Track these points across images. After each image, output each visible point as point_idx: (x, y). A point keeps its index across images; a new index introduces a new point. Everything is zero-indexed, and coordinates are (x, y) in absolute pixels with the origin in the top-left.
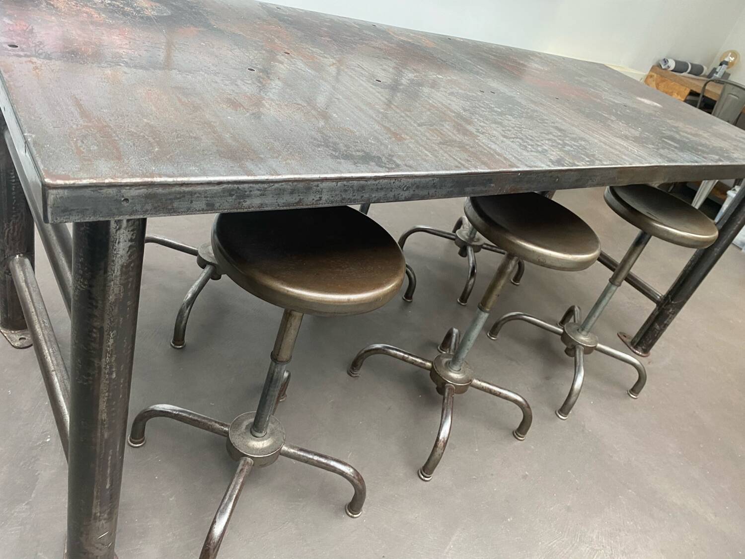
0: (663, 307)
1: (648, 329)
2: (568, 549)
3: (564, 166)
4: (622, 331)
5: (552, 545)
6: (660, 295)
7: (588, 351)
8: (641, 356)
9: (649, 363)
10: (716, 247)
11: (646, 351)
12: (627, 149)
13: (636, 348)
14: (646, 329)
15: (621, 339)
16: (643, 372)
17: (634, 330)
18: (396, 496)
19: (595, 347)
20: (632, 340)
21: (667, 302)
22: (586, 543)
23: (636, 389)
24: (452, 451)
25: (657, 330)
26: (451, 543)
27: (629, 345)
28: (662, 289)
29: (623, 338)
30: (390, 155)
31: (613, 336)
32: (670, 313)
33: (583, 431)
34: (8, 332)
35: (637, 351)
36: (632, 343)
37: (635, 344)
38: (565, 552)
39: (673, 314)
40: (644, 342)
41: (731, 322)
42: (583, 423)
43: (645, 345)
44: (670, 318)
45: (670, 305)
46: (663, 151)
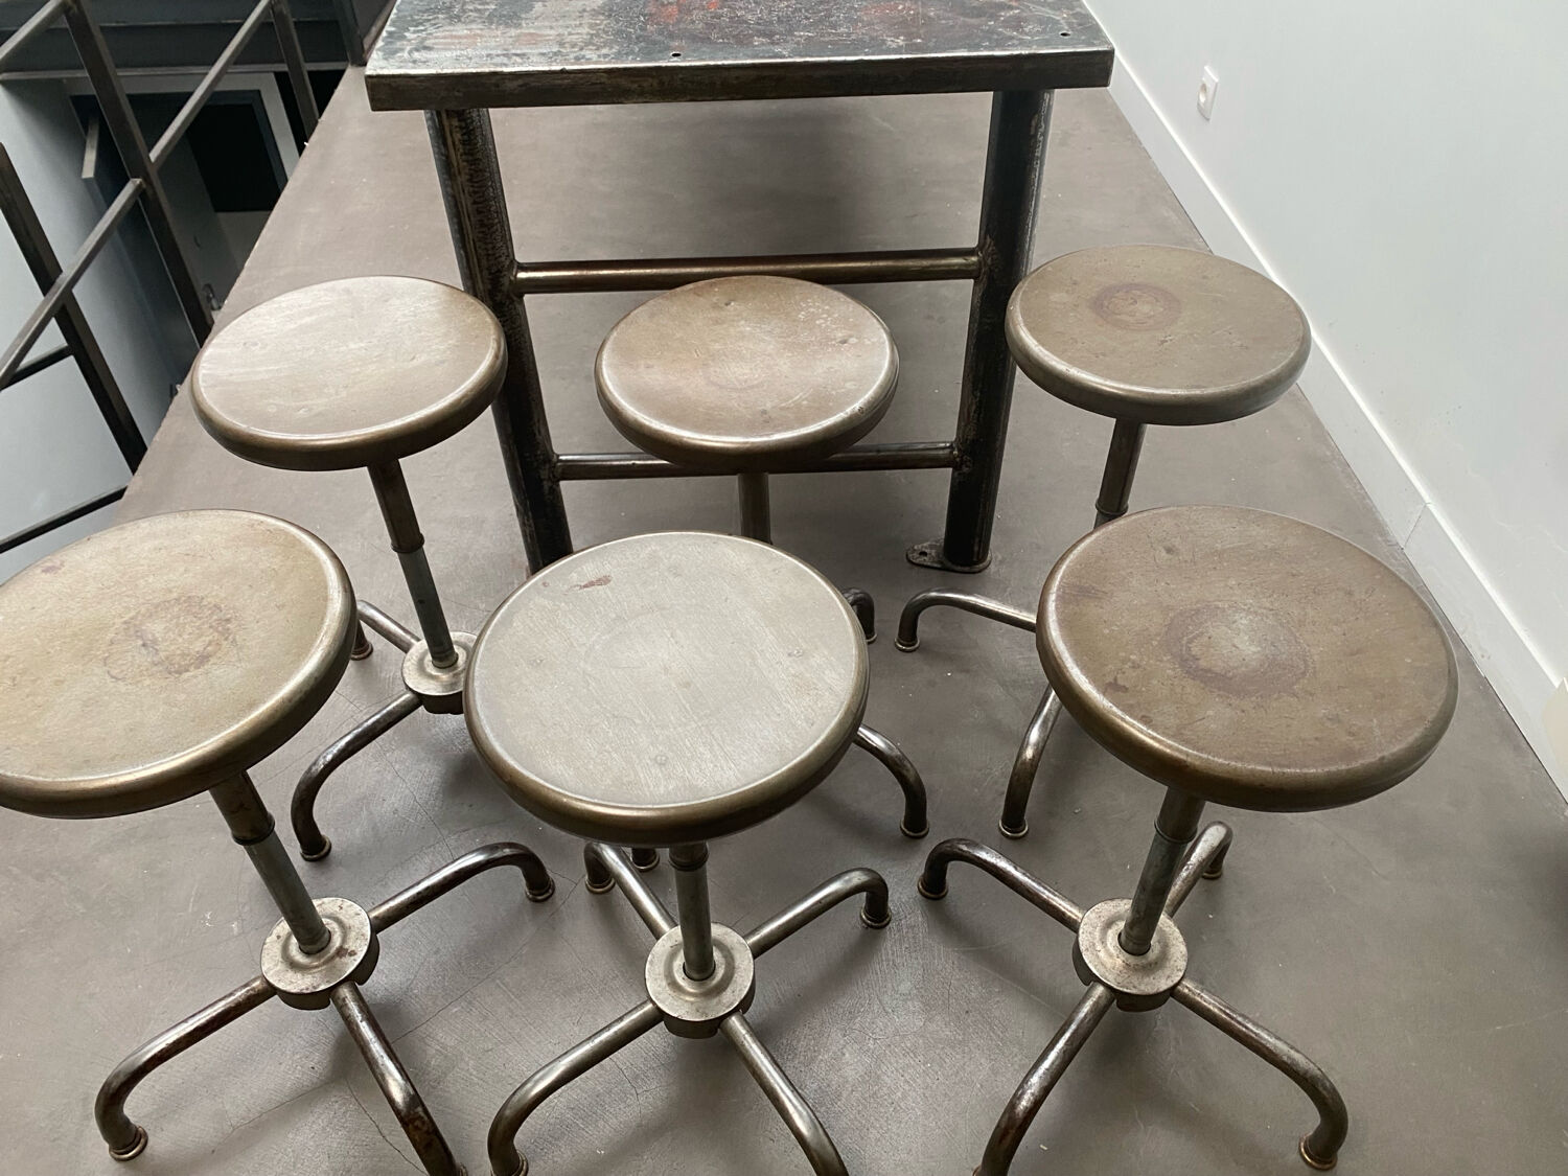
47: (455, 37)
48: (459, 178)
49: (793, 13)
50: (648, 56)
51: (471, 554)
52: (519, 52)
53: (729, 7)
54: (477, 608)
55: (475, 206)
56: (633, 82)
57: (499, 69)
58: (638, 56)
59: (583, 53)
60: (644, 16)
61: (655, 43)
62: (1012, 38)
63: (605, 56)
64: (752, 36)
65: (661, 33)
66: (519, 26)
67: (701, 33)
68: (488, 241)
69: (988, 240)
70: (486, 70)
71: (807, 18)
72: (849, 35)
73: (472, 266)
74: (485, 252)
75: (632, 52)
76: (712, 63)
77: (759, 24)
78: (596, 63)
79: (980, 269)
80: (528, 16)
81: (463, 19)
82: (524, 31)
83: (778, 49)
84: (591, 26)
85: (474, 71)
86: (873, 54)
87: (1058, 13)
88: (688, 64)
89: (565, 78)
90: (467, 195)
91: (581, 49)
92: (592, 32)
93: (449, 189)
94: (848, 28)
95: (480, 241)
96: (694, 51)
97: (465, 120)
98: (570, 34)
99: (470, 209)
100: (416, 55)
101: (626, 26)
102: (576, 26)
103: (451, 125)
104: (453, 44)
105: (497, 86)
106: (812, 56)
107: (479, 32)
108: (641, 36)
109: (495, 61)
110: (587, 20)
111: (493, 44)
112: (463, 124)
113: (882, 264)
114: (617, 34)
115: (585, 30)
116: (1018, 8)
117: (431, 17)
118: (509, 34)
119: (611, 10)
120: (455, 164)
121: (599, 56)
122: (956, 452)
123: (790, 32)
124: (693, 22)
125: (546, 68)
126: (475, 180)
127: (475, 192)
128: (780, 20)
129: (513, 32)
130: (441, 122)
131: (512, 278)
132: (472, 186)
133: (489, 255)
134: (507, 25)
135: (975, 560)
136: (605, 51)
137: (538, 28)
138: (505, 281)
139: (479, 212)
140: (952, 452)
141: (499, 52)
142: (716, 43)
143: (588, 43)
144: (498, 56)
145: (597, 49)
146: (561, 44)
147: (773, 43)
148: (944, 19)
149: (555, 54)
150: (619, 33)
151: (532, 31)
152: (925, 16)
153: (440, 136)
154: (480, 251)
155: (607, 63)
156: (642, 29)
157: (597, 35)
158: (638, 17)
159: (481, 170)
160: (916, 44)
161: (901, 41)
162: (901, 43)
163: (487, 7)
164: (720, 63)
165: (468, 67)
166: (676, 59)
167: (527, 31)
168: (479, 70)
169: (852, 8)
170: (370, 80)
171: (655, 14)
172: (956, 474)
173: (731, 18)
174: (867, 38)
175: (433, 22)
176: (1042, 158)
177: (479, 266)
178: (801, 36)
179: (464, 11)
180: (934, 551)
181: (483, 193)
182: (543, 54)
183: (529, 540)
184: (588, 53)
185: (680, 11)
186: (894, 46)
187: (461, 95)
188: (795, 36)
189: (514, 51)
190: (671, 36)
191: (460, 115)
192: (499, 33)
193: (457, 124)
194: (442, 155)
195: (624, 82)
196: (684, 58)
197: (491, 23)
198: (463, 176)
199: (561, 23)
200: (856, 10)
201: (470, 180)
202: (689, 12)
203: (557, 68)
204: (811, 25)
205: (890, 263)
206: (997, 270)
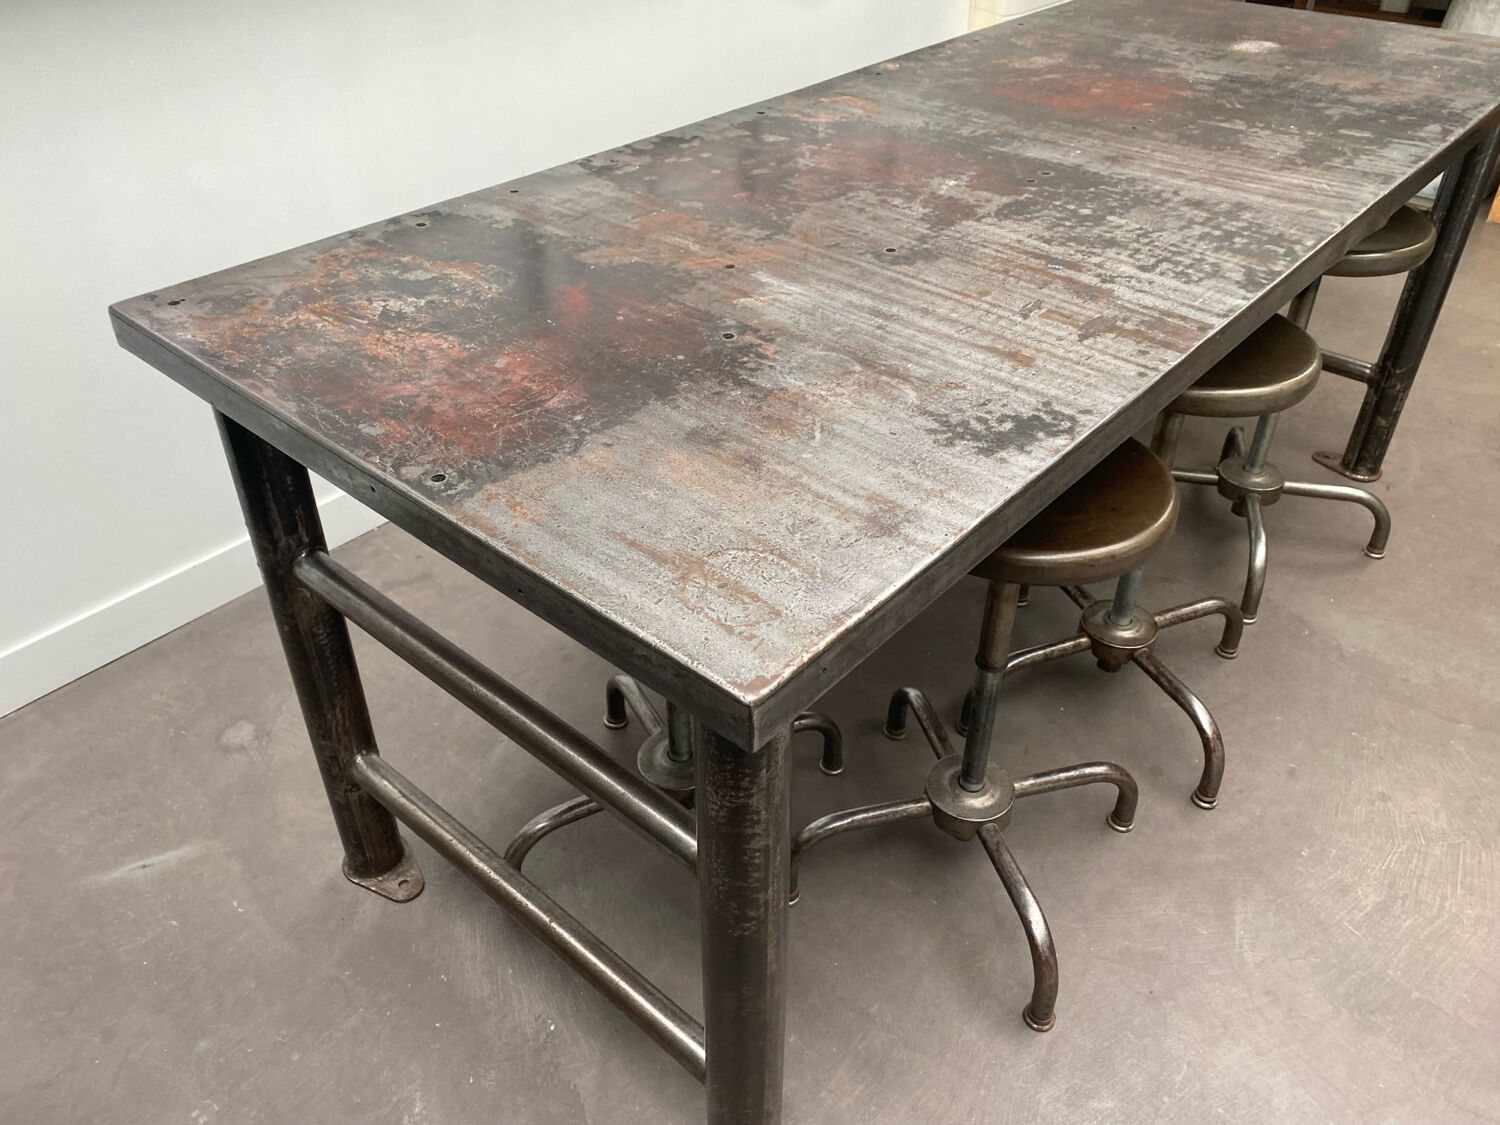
0: (1382, 385)
1: (1368, 434)
2: (1415, 861)
3: (1263, 285)
4: (1318, 450)
5: (1388, 866)
6: (1369, 366)
7: (1270, 498)
8: (1368, 481)
9: (1388, 488)
10: (1445, 252)
11: (1374, 470)
12: (1309, 189)
13: (1355, 470)
14: (1363, 433)
15: (1322, 464)
16: (1382, 509)
17: (1339, 440)
18: (1116, 889)
19: (1281, 488)
20: (1344, 460)
21: (1387, 373)
22: (1438, 841)
23: (1377, 541)
24: (1160, 778)
25: (1385, 428)
26: (1237, 928)
27: (1339, 469)
28: (1368, 356)
29: (1326, 461)
30: (1044, 404)
31: (1306, 463)
32: (1399, 392)
33: (1342, 656)
34: (374, 881)
35: (1359, 477)
36: (1345, 464)
37: (1352, 466)
38: (1413, 868)
39: (1404, 392)
40: (1367, 455)
41: (1484, 352)
42: (1335, 643)
43: (1370, 460)
44: (1402, 400)
45: (1394, 379)
46: (1362, 163)
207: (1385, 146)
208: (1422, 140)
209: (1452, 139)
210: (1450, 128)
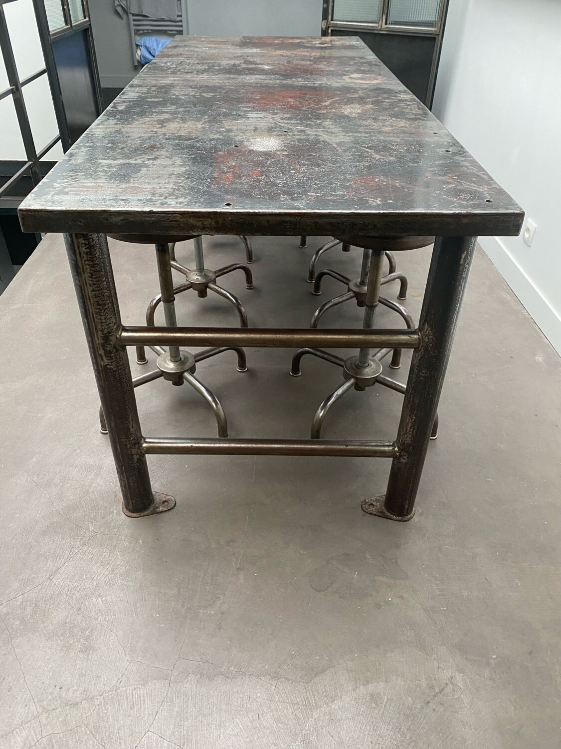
46: (145, 90)
47: (85, 187)
48: (83, 275)
49: (307, 180)
50: (209, 203)
51: (91, 490)
52: (124, 198)
53: (266, 175)
54: (88, 529)
55: (94, 293)
56: (198, 221)
57: (108, 209)
58: (202, 204)
59: (166, 200)
60: (210, 179)
61: (215, 196)
62: (453, 202)
63: (181, 203)
64: (279, 194)
65: (220, 189)
66: (129, 182)
67: (246, 191)
68: (102, 314)
69: (426, 326)
70: (99, 209)
71: (316, 184)
72: (344, 196)
73: (91, 328)
74: (100, 321)
75: (199, 201)
76: (251, 211)
77: (284, 187)
78: (173, 207)
79: (419, 343)
80: (136, 175)
81: (93, 176)
82: (131, 185)
83: (296, 204)
84: (175, 183)
85: (91, 209)
86: (360, 209)
87: (481, 187)
88: (235, 211)
89: (152, 217)
90: (88, 286)
91: (166, 198)
92: (175, 187)
93: (77, 281)
94: (343, 191)
95: (96, 314)
96: (240, 203)
97: (88, 240)
98: (160, 188)
99: (90, 295)
100: (56, 197)
101: (198, 185)
102: (165, 183)
103: (78, 242)
104: (83, 191)
105: (107, 219)
106: (319, 209)
107: (102, 184)
108: (206, 191)
109: (107, 203)
110: (173, 179)
111: (109, 192)
112: (86, 242)
113: (355, 337)
114: (191, 189)
115: (171, 186)
116: (454, 184)
117: (73, 175)
118: (121, 187)
119: (190, 174)
120: (81, 266)
121: (177, 203)
122: (396, 449)
123: (305, 193)
124: (242, 184)
125: (140, 210)
126: (94, 277)
127: (94, 284)
128: (298, 185)
129: (124, 185)
130: (72, 241)
131: (118, 336)
132: (92, 281)
133: (102, 323)
134: (121, 181)
135: (405, 513)
136: (181, 200)
137: (140, 183)
138: (113, 338)
139: (96, 296)
140: (394, 449)
141: (111, 198)
142: (255, 198)
143: (171, 194)
144: (110, 200)
145: (176, 199)
146: (153, 194)
147: (293, 199)
148: (406, 188)
149: (148, 200)
150: (192, 188)
151: (136, 185)
152: (393, 186)
153: (73, 249)
154: (96, 320)
155: (181, 208)
156: (208, 187)
157: (178, 190)
158: (207, 179)
159: (98, 271)
160: (389, 203)
161: (379, 201)
162: (379, 203)
163: (111, 169)
164: (257, 211)
165: (88, 207)
166: (227, 207)
167: (133, 185)
168: (94, 209)
169: (345, 179)
170: (22, 212)
171: (217, 178)
172: (396, 462)
173: (267, 182)
174: (355, 199)
175: (74, 177)
176: (466, 278)
177: (96, 329)
178: (312, 196)
179: (96, 172)
180: (378, 504)
181: (99, 285)
182: (141, 200)
183: (124, 489)
184: (169, 201)
185: (234, 177)
186: (374, 204)
187: (82, 224)
188: (308, 195)
189: (120, 198)
190: (227, 192)
191: (85, 237)
192: (114, 185)
193: (83, 242)
194: (74, 260)
195: (192, 221)
196: (233, 206)
197: (111, 179)
198: (86, 274)
199: (156, 181)
200: (348, 181)
201: (91, 277)
202: (240, 177)
203: (147, 209)
204: (319, 188)
205: (361, 337)
206: (431, 345)
207: (139, 97)
208: (124, 102)
209: (112, 104)
210: (113, 109)
